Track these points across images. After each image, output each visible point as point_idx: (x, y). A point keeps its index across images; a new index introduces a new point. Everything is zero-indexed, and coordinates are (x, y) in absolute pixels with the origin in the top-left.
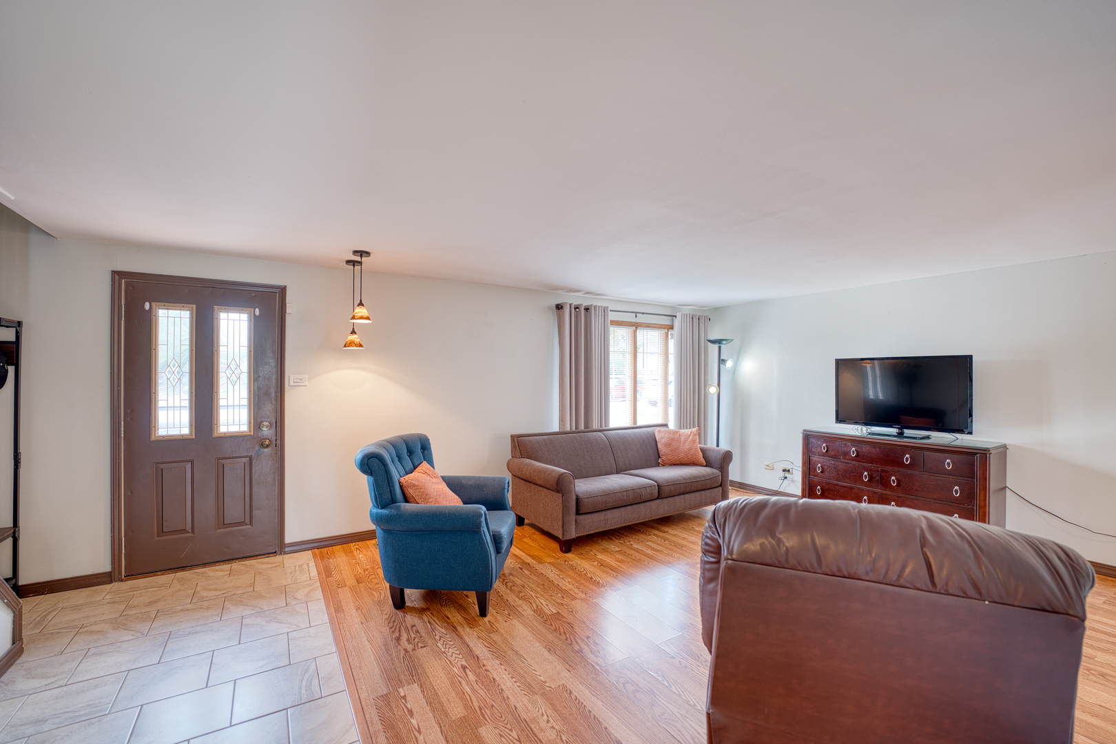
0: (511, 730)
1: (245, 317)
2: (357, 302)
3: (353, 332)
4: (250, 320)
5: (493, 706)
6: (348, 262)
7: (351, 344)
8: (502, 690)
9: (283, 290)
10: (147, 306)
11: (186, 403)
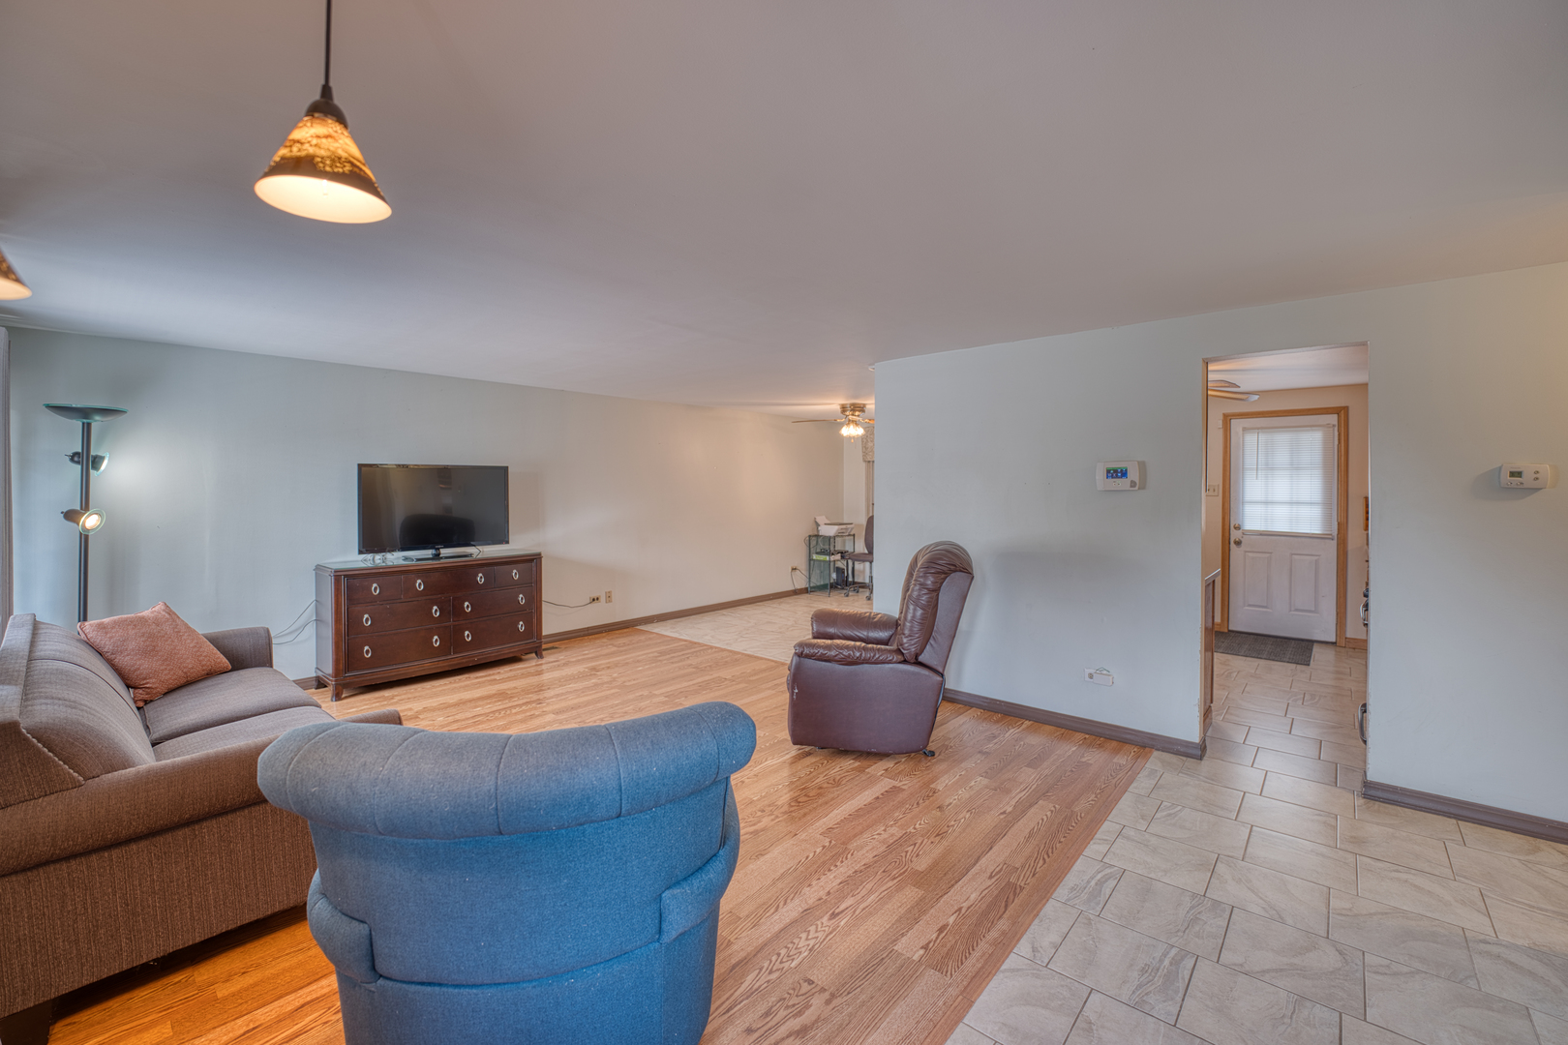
0: (907, 852)
5: (884, 871)
8: (856, 871)
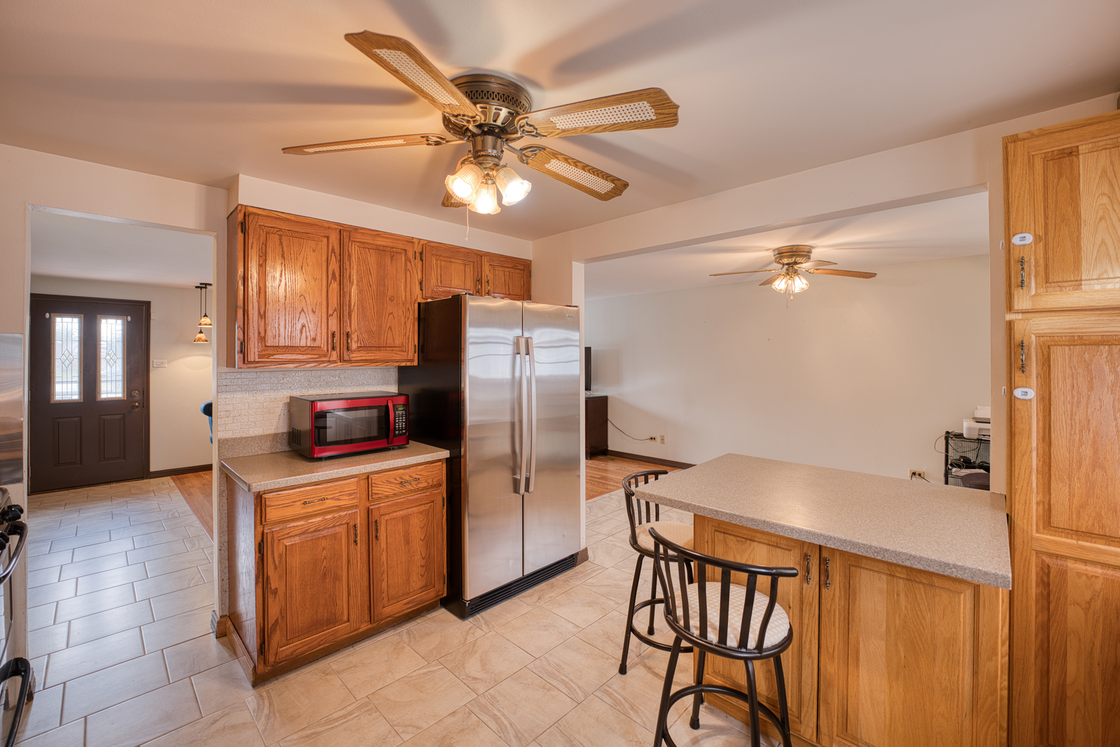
1: (119, 322)
2: (203, 314)
3: (201, 332)
4: (123, 325)
6: (197, 287)
7: (199, 339)
9: (148, 304)
10: (47, 315)
11: (76, 379)
